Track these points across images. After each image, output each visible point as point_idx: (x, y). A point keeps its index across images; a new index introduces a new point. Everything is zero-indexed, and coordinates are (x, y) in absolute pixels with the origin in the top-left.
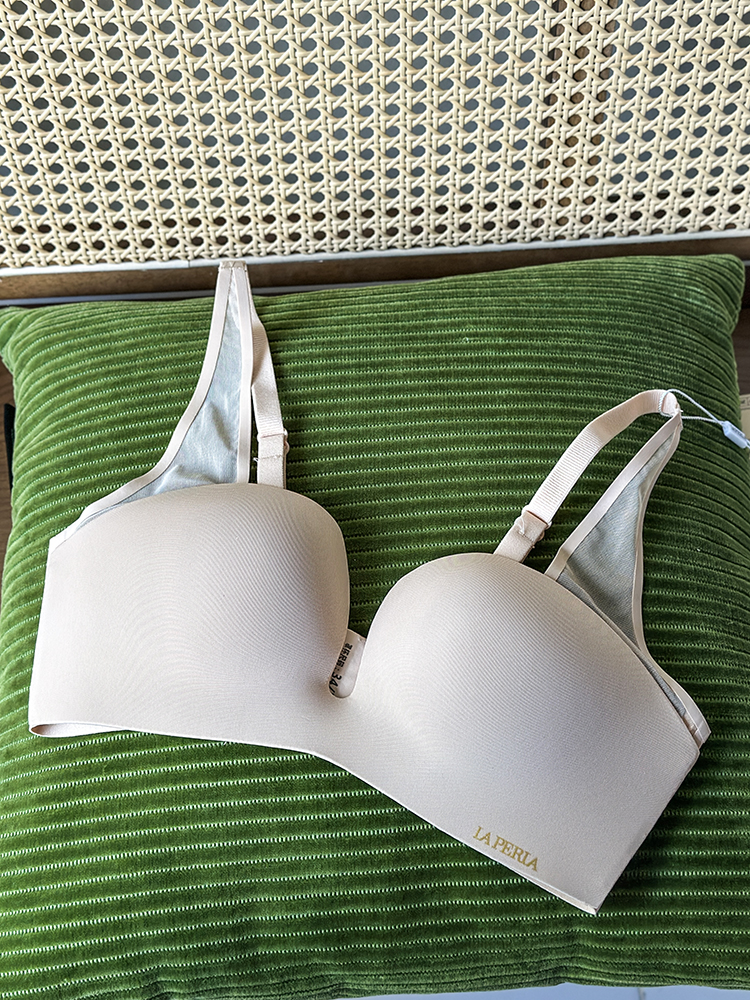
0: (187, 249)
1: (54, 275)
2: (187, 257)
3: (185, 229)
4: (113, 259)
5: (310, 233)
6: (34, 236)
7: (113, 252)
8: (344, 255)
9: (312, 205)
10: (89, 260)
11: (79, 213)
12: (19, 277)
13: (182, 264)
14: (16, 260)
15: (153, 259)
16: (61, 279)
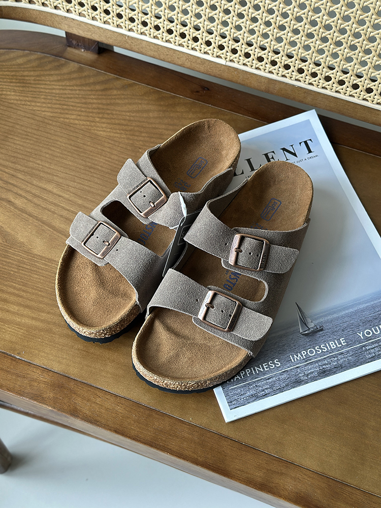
0: (227, 54)
1: (155, 44)
2: (226, 59)
3: (230, 42)
4: (188, 47)
5: (296, 68)
6: (152, 19)
7: (189, 42)
8: (310, 87)
9: (303, 51)
10: (175, 43)
11: (178, 13)
12: (138, 39)
13: (222, 61)
14: (139, 30)
15: (208, 54)
16: (158, 48)
